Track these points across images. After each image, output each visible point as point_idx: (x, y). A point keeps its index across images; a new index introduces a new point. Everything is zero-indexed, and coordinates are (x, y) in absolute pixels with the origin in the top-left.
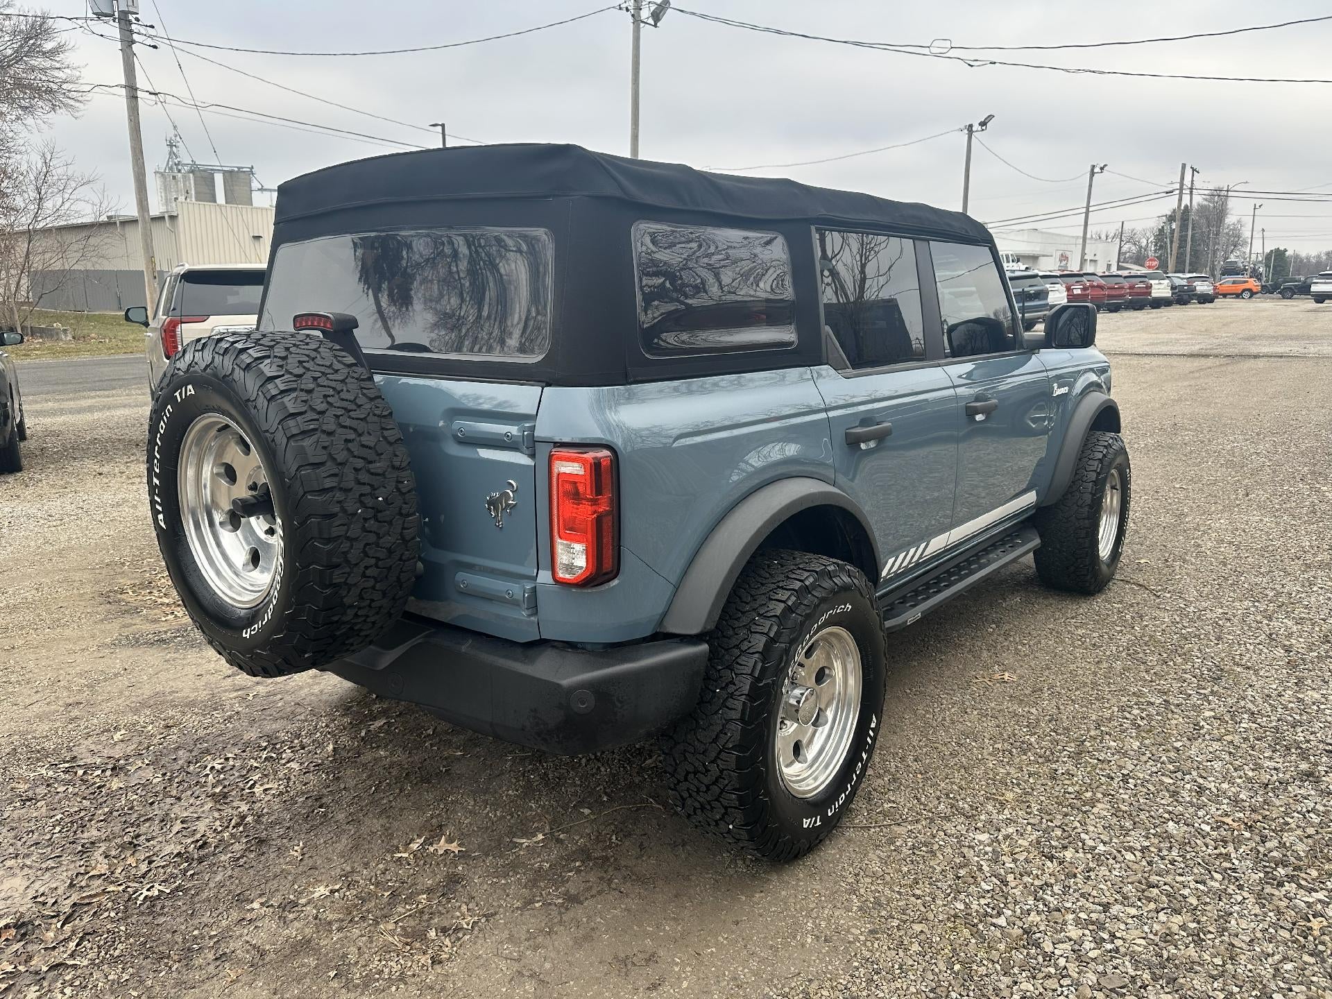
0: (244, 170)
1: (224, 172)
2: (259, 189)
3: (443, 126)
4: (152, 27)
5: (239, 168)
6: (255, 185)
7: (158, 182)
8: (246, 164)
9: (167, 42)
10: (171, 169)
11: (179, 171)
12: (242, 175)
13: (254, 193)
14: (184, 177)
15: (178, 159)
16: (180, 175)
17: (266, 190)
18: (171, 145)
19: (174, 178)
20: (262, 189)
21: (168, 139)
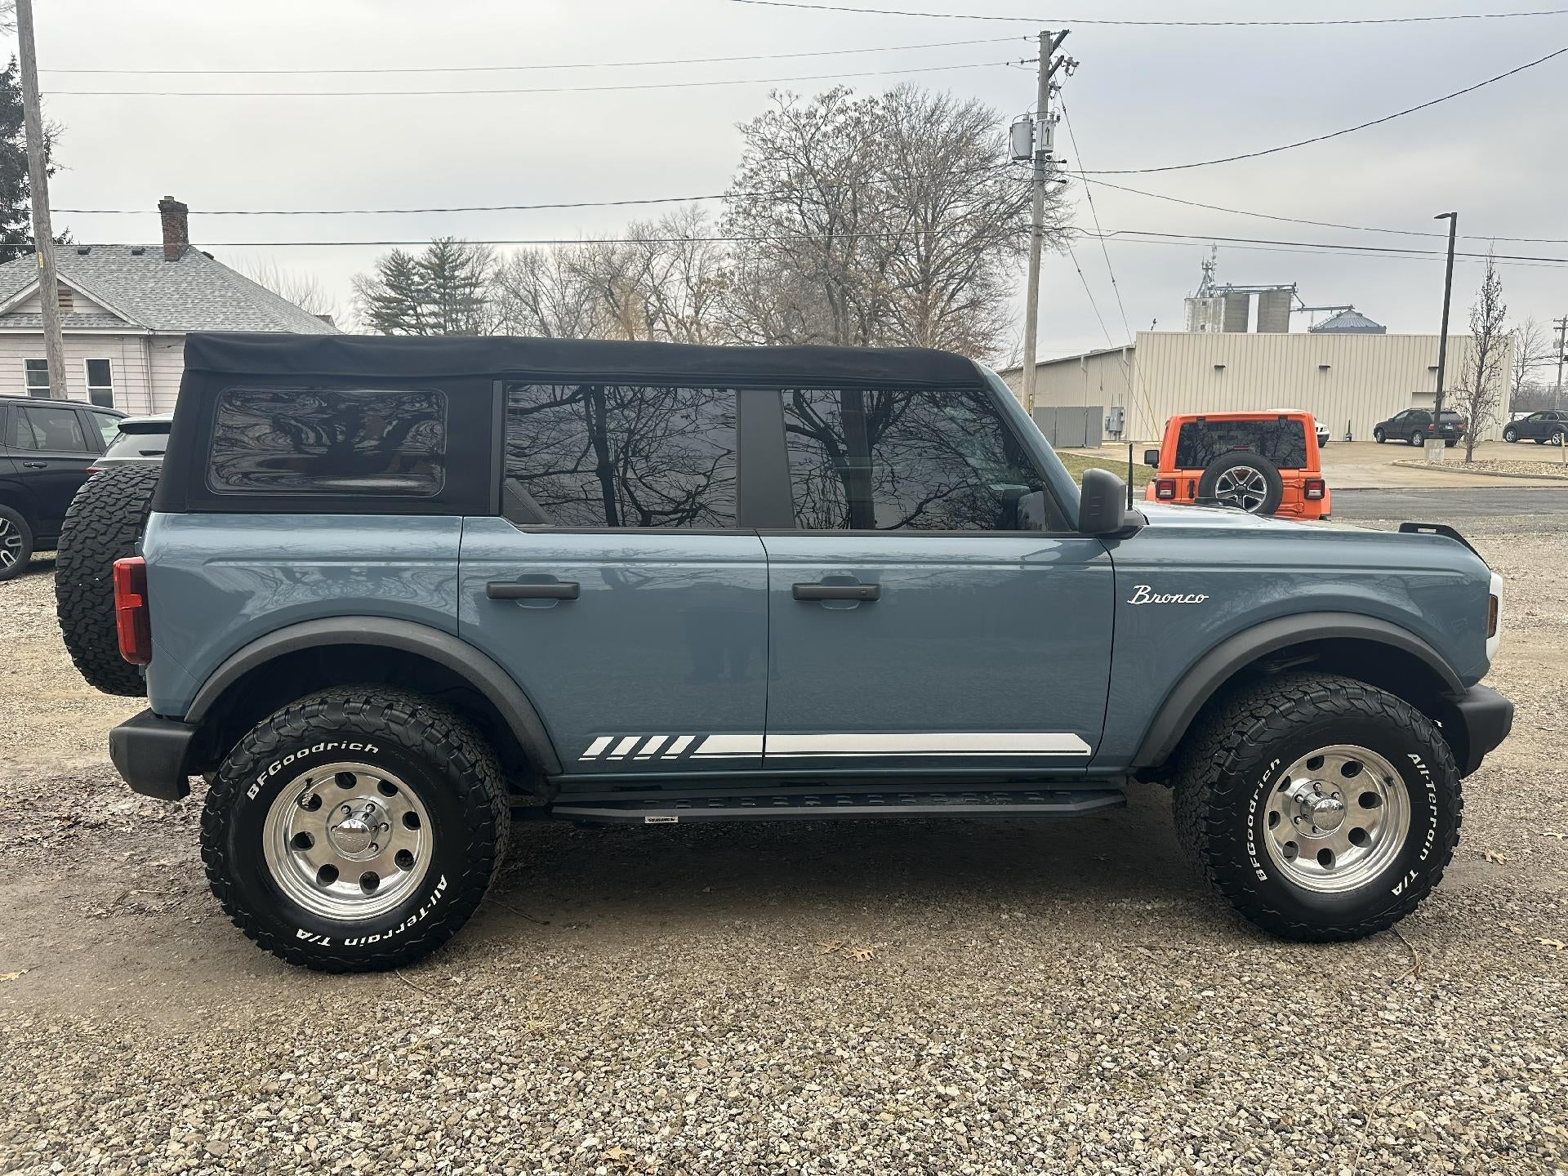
0: (1286, 288)
1: (1261, 293)
2: (1299, 310)
3: (1454, 216)
4: (1064, 162)
5: (1278, 287)
6: (1295, 304)
7: (1187, 310)
8: (1287, 283)
9: (1080, 175)
10: (1203, 294)
11: (1211, 296)
12: (1281, 295)
13: (1291, 313)
14: (1215, 302)
15: (1212, 283)
16: (1211, 299)
17: (1307, 309)
18: (1207, 269)
19: (1204, 303)
20: (1302, 309)
21: (1205, 262)
